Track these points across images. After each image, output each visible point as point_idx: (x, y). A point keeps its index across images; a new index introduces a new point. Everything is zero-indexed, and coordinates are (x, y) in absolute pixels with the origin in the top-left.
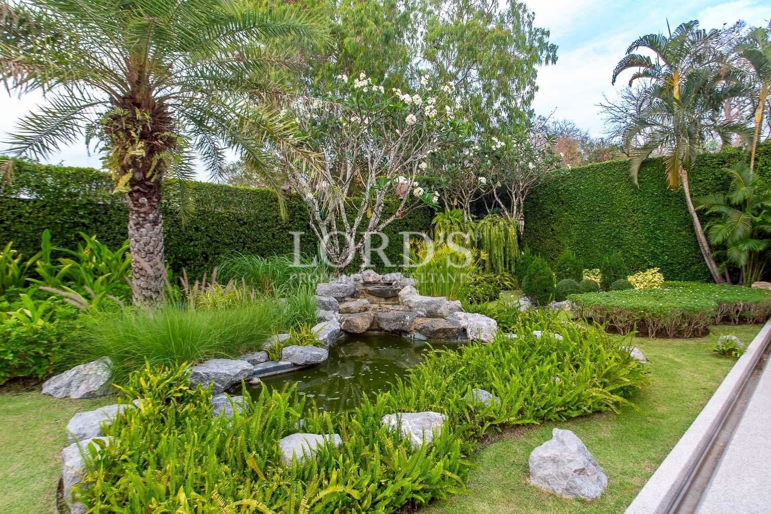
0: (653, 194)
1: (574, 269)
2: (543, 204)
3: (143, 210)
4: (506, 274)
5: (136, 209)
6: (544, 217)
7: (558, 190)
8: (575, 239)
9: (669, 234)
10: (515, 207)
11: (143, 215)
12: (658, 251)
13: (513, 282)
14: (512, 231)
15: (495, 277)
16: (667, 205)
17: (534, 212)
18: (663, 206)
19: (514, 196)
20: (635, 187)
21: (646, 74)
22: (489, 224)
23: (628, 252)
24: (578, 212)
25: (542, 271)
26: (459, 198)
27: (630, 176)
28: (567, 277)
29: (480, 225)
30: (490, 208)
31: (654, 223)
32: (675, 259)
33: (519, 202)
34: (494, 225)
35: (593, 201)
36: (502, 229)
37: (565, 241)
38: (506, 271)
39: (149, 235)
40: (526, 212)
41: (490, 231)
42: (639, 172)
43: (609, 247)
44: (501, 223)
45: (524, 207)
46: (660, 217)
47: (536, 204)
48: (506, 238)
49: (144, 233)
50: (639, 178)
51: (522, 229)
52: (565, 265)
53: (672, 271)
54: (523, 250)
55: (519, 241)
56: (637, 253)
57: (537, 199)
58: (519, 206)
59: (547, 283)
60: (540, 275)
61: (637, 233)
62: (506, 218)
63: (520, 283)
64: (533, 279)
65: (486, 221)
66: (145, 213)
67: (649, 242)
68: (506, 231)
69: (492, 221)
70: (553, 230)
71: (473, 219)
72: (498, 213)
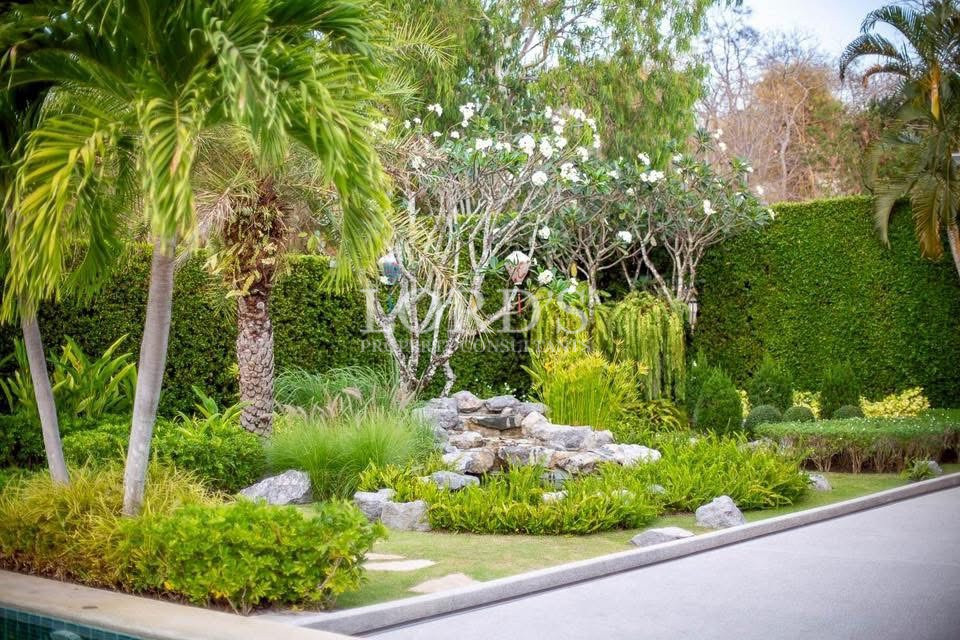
0: (912, 259)
1: (778, 391)
2: (732, 267)
3: (260, 316)
4: (666, 403)
5: (251, 314)
6: (734, 294)
7: (758, 245)
8: (790, 336)
9: (938, 330)
10: (680, 280)
11: (259, 322)
12: (922, 359)
13: (677, 417)
14: (676, 325)
15: (645, 407)
16: (935, 280)
17: (716, 284)
18: (929, 280)
19: (678, 259)
20: (883, 246)
21: (889, 69)
22: (634, 309)
23: (877, 360)
24: (793, 287)
25: (722, 392)
26: (579, 263)
27: (877, 226)
28: (765, 403)
29: (617, 311)
30: (632, 276)
31: (915, 310)
32: (948, 373)
33: (688, 269)
34: (643, 311)
35: (818, 268)
36: (658, 319)
37: (772, 340)
38: (665, 397)
39: (266, 345)
40: (702, 284)
41: (636, 323)
42: (890, 221)
43: (846, 351)
44: (656, 309)
45: (697, 277)
46: (925, 301)
47: (719, 270)
48: (665, 335)
49: (262, 344)
50: (890, 231)
51: (693, 319)
52: (764, 384)
53: (945, 392)
54: (695, 358)
55: (688, 339)
56: (890, 362)
57: (722, 258)
58: (687, 276)
59: (731, 410)
60: (720, 398)
61: (890, 327)
62: (664, 299)
63: (690, 415)
64: (709, 405)
65: (628, 304)
66: (261, 319)
67: (909, 343)
68: (665, 325)
69: (640, 304)
70: (750, 319)
71: (602, 299)
72: (650, 287)
